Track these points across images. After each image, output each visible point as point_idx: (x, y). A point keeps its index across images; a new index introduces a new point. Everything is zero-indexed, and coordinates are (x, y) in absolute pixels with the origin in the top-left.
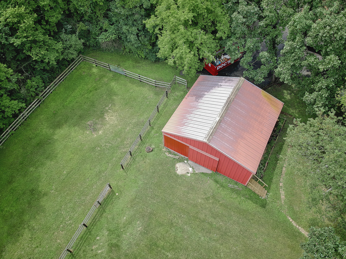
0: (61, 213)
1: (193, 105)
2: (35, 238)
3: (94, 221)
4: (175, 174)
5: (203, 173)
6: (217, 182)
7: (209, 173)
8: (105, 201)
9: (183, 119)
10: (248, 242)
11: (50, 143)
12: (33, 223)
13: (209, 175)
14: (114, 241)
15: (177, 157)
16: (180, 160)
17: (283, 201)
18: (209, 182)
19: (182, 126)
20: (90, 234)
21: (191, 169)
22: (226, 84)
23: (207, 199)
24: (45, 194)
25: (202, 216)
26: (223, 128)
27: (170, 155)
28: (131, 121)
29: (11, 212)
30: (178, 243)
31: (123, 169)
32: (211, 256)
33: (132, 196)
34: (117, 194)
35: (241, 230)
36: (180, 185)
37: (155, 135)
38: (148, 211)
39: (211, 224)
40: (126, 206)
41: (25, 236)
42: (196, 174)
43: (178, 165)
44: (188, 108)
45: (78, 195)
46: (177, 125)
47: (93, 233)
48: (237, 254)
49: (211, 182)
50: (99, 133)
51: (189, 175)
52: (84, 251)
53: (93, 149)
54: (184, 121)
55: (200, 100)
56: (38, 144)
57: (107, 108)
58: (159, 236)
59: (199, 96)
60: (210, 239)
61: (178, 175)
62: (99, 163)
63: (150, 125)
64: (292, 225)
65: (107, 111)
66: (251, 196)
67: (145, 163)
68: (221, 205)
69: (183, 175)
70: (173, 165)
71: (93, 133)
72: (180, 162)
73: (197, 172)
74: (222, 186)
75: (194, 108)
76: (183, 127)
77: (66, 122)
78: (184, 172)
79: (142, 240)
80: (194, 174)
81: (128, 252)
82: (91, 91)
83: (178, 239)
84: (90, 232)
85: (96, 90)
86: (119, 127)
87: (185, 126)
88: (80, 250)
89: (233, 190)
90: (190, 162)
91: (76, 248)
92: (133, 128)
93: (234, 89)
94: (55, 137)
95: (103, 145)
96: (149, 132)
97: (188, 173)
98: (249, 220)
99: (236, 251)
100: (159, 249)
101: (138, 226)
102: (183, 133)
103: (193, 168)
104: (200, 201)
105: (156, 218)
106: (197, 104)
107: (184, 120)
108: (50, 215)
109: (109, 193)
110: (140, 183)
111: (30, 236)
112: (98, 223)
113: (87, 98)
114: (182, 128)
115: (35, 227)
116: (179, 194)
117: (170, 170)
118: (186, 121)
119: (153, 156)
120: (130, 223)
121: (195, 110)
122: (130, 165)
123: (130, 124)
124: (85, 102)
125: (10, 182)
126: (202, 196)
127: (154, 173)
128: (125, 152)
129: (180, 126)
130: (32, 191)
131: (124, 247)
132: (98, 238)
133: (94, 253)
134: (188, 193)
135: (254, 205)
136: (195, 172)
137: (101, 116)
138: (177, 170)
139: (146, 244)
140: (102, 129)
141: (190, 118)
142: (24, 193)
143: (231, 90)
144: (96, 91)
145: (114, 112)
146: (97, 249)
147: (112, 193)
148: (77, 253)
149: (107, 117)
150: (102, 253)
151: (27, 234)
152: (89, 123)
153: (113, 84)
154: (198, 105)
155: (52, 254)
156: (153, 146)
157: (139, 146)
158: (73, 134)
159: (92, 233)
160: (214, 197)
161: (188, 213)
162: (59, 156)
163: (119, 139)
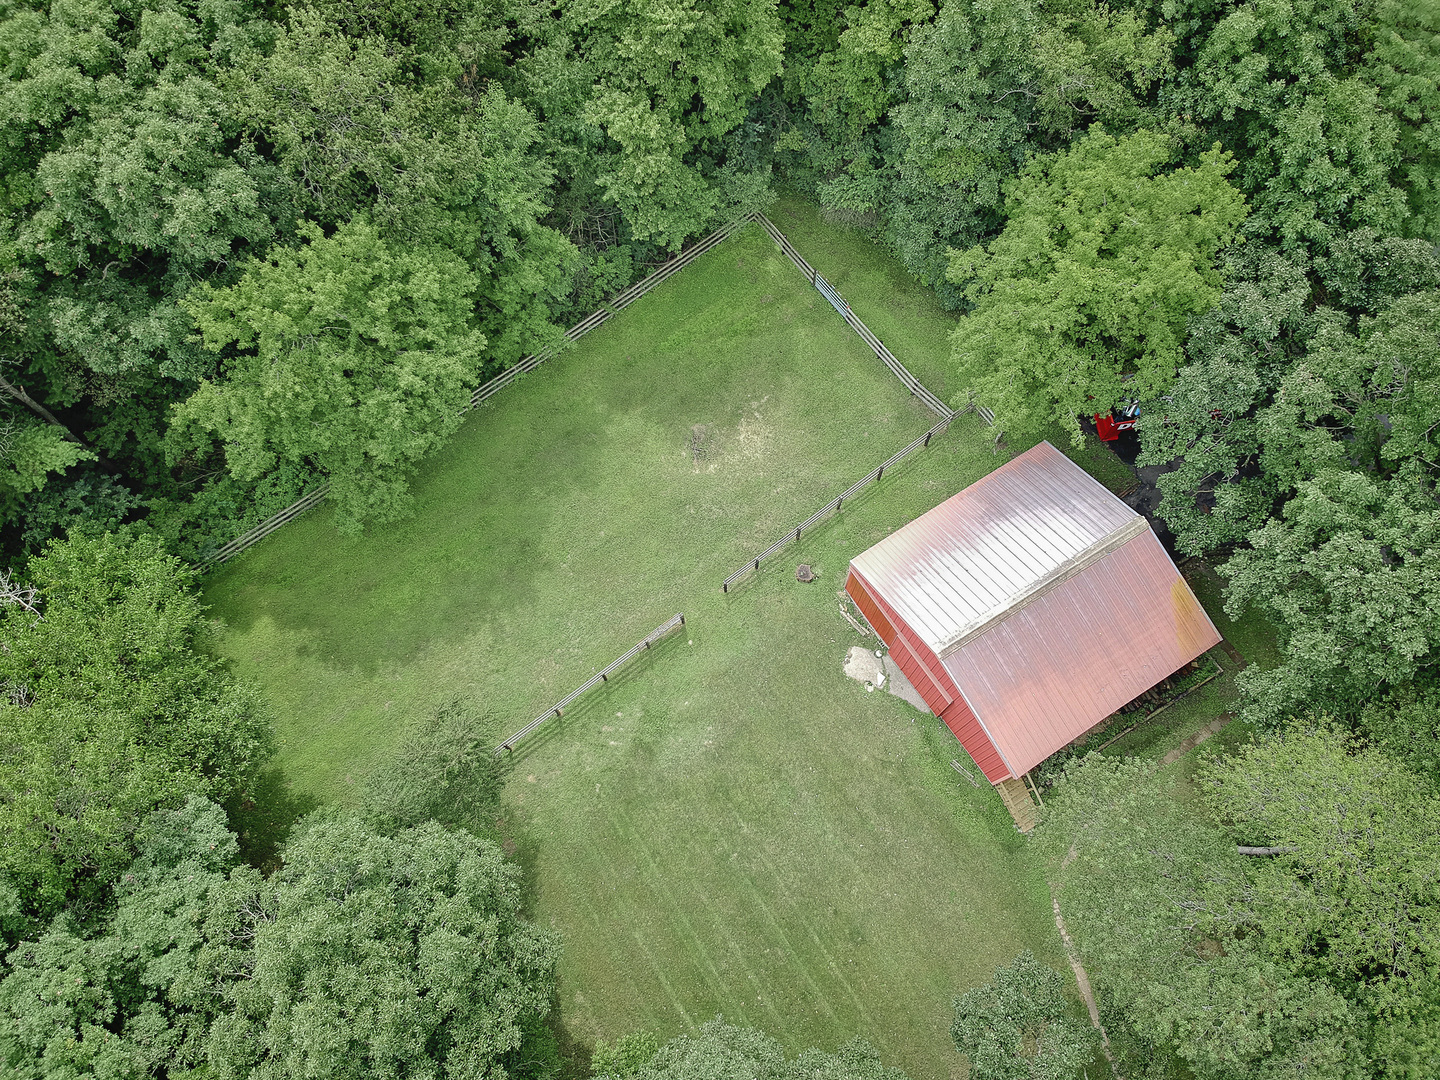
0: (566, 625)
1: (967, 530)
2: (499, 650)
3: (625, 677)
4: (839, 670)
5: (905, 703)
6: (928, 739)
7: (922, 710)
8: (660, 645)
9: (918, 557)
10: (926, 899)
11: (593, 443)
12: (505, 618)
13: (919, 716)
14: (648, 739)
15: (863, 631)
16: (868, 644)
17: (1066, 862)
18: (909, 729)
19: (906, 576)
20: (607, 699)
21: (881, 678)
22: (1089, 515)
23: (885, 764)
24: (548, 566)
25: (854, 794)
26: (1003, 637)
27: (849, 618)
28: (796, 470)
29: (468, 571)
30: (774, 816)
31: (726, 591)
32: (831, 879)
33: (719, 663)
34: (690, 642)
35: (925, 868)
36: (836, 700)
37: (837, 543)
38: (741, 718)
39: (864, 820)
40: (698, 679)
41: (480, 636)
42: (889, 696)
43: (855, 651)
44: (950, 533)
45: (612, 602)
46: (895, 565)
47: (614, 698)
48: (888, 908)
49: (914, 733)
50: (707, 468)
51: (870, 689)
52: (584, 726)
53: (680, 505)
54: (917, 565)
55: (992, 524)
56: (568, 433)
57: (755, 404)
58: (741, 779)
59: (997, 511)
60: (846, 847)
61: (843, 676)
62: (681, 548)
63: (838, 508)
64: (1053, 924)
65: (750, 414)
66: (992, 813)
67: (779, 604)
68: (910, 794)
69: (855, 682)
70: (846, 645)
71: (695, 462)
72: (864, 646)
73: (892, 692)
74: (936, 755)
75: (964, 542)
76: (905, 579)
77: (645, 400)
78: (861, 677)
79: (702, 768)
80: (884, 693)
81: (666, 774)
82: (736, 333)
83: (778, 810)
84: (609, 694)
85: (751, 333)
86: (761, 474)
87: (913, 579)
88: (577, 719)
89: (956, 778)
90: (888, 659)
91: (571, 711)
92: (793, 494)
93: (1101, 542)
94: (611, 431)
95: (705, 507)
96: (826, 526)
97: (870, 684)
98: (956, 858)
99: (888, 901)
100: (730, 805)
101: (707, 737)
102: (896, 597)
103: (887, 679)
104: (865, 758)
105: (750, 739)
106: (978, 533)
107: (921, 561)
108: (544, 616)
109: (675, 632)
110: (749, 644)
111: (490, 641)
112: (630, 684)
113: (719, 351)
114: (902, 583)
115: (507, 628)
116: (825, 720)
117: (831, 651)
118: (921, 568)
119: (807, 595)
120: (693, 720)
121: (964, 549)
122: (744, 589)
123: (791, 480)
124: (710, 363)
125: (484, 500)
126: (876, 752)
127: (790, 638)
128: (748, 552)
129: (901, 575)
130: (525, 544)
131: (662, 762)
132: (619, 714)
133: (602, 740)
134: (847, 728)
135: (988, 836)
136: (888, 689)
137: (733, 420)
138: (848, 662)
139: (708, 781)
140: (720, 458)
141: (937, 564)
142: (506, 541)
143: (1090, 541)
144: (749, 340)
145: (767, 423)
146: (610, 736)
147: (680, 633)
148: (570, 724)
149: (744, 433)
150: (616, 748)
151: (484, 636)
152: (695, 428)
153: (801, 333)
154: (982, 536)
155: (521, 700)
156: (819, 571)
157: (786, 551)
158: (650, 442)
159: (611, 697)
160: (902, 767)
161: (826, 769)
162: (603, 486)
163: (746, 509)
